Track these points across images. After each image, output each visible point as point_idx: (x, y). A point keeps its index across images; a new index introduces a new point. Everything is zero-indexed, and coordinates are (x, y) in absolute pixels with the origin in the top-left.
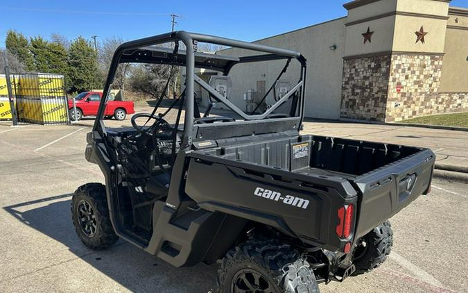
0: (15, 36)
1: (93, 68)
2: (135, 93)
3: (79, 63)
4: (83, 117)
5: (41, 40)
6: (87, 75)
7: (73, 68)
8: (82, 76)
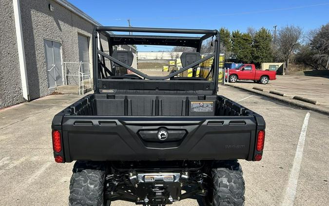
0: (223, 31)
1: (268, 49)
2: (297, 65)
3: (258, 45)
4: (238, 80)
5: (238, 32)
6: (263, 53)
7: (254, 49)
8: (259, 54)
